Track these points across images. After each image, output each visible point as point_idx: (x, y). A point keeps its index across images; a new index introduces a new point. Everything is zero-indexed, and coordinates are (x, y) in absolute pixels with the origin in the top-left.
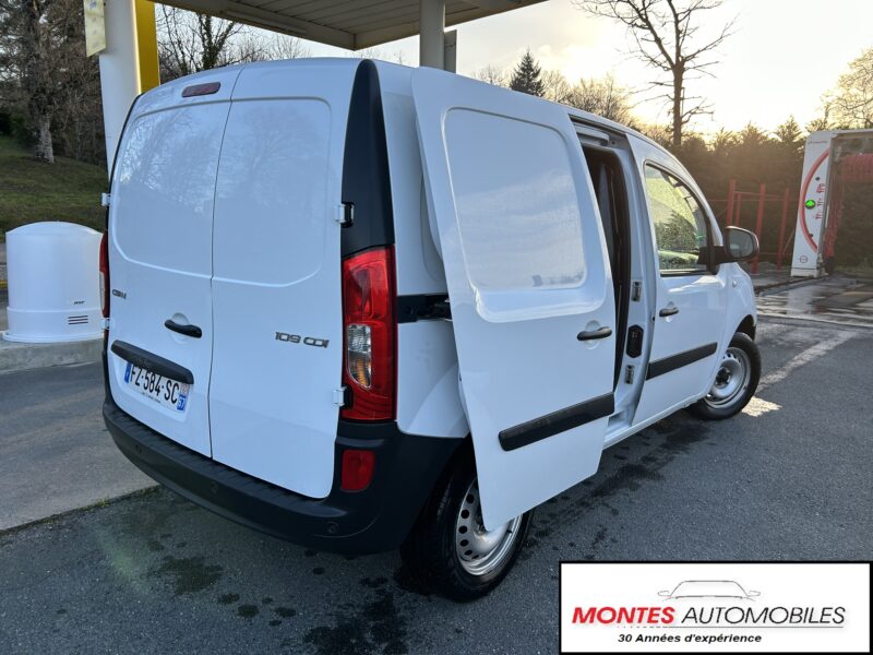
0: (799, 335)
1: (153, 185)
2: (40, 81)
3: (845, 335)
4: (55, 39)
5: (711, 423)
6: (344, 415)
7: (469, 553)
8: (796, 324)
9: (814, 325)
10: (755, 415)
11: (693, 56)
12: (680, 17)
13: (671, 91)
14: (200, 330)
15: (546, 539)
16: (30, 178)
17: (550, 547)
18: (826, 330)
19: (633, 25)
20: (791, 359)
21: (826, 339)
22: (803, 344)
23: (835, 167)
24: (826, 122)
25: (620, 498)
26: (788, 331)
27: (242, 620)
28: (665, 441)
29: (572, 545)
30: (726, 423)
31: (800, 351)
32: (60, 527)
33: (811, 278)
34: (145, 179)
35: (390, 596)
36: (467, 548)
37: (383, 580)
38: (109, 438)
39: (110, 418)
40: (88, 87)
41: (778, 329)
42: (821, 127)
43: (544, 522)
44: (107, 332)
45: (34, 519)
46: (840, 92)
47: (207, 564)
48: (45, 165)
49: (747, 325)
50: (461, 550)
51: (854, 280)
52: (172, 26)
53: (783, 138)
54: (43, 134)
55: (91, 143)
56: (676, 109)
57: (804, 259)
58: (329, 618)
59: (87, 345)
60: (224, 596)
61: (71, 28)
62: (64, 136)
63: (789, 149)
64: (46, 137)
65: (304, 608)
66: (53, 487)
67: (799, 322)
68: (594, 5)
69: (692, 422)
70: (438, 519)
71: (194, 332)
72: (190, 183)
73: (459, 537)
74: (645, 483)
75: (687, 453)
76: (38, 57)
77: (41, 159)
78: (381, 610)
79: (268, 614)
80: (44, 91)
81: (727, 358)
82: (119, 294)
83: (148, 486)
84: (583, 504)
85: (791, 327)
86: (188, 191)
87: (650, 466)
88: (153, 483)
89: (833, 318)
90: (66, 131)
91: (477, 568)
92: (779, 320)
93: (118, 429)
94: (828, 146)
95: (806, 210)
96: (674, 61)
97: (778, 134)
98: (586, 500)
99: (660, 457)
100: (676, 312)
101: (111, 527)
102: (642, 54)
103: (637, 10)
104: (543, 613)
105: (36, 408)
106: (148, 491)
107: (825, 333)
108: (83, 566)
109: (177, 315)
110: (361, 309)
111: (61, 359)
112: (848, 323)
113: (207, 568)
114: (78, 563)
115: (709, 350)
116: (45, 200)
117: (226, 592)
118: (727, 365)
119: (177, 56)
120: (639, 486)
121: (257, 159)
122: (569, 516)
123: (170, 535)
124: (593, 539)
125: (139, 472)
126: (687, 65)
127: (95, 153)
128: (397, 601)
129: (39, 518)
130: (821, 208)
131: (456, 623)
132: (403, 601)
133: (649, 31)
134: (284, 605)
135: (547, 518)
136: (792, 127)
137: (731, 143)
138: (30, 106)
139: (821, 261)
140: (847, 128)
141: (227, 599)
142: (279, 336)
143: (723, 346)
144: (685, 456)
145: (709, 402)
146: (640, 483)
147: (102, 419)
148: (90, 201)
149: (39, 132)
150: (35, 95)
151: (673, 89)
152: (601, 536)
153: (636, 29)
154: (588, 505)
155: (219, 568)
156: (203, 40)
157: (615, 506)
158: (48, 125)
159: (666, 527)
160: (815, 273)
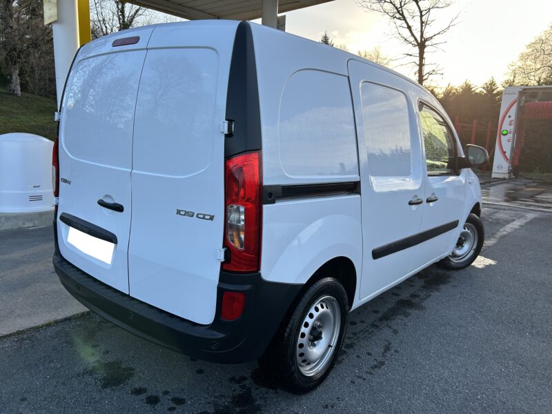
0: (502, 215)
1: (89, 109)
2: (13, 43)
3: (531, 216)
4: (23, 16)
5: (452, 272)
6: (225, 268)
7: (304, 361)
8: (499, 209)
9: (510, 209)
10: (480, 267)
11: (431, 38)
12: (424, 13)
13: (417, 60)
14: (122, 207)
15: (352, 350)
16: (5, 106)
17: (355, 355)
18: (517, 213)
19: (394, 17)
20: (498, 231)
21: (519, 218)
22: (504, 221)
23: (520, 109)
24: (514, 81)
25: (398, 322)
26: (494, 213)
27: (148, 407)
28: (423, 284)
29: (369, 354)
30: (462, 272)
31: (504, 225)
32: (23, 339)
33: (504, 179)
34: (84, 106)
35: (249, 390)
36: (303, 358)
37: (244, 378)
38: (57, 278)
39: (58, 266)
40: (44, 48)
41: (487, 211)
42: (510, 84)
43: (350, 338)
44: (57, 207)
45: (5, 333)
46: (520, 64)
47: (124, 366)
48: (15, 98)
49: (476, 209)
50: (299, 359)
51: (531, 181)
52: (99, 9)
53: (487, 91)
54: (14, 77)
55: (45, 84)
56: (420, 71)
57: (500, 167)
58: (209, 405)
59: (41, 214)
60: (136, 390)
61: (34, 10)
62: (28, 79)
63: (491, 98)
64: (16, 79)
65: (191, 398)
66: (18, 311)
67: (501, 207)
68: (370, 4)
69: (440, 271)
70: (285, 339)
71: (119, 208)
72: (114, 108)
73: (299, 351)
74: (413, 312)
75: (439, 292)
76: (11, 28)
77: (13, 93)
78: (244, 399)
79: (166, 402)
80: (15, 49)
81: (463, 230)
82: (65, 181)
83: (82, 311)
84: (373, 325)
85: (495, 210)
86: (114, 114)
87: (415, 300)
88: (87, 309)
89: (521, 205)
90: (29, 76)
91: (310, 371)
92: (488, 206)
93: (63, 273)
94: (516, 96)
95: (502, 137)
96: (419, 41)
97: (484, 88)
98: (376, 323)
99: (422, 294)
100: (437, 200)
101: (57, 339)
102: (398, 35)
103: (396, 8)
104: (354, 402)
105: (7, 256)
106: (83, 315)
107: (517, 214)
108: (39, 367)
109: (107, 196)
110: (237, 194)
111: (24, 224)
112: (531, 208)
113: (124, 369)
114: (35, 365)
115: (454, 225)
116: (15, 120)
117: (137, 386)
118: (463, 234)
119: (102, 29)
120: (410, 314)
121: (160, 93)
122: (366, 334)
123: (98, 346)
124: (382, 350)
125: (76, 301)
126: (427, 43)
127: (48, 90)
128: (254, 393)
129: (8, 333)
130: (511, 135)
131: (295, 408)
132: (258, 393)
133: (404, 22)
134: (177, 396)
135: (352, 336)
136: (492, 84)
137: (454, 93)
138: (6, 59)
139: (511, 169)
140: (527, 85)
141: (138, 392)
142: (179, 212)
143: (462, 223)
144: (438, 294)
145: (451, 259)
146: (410, 312)
147: (52, 265)
148: (44, 121)
149: (11, 76)
150: (9, 52)
151: (418, 58)
152: (387, 349)
153: (396, 20)
154: (377, 327)
155: (132, 369)
156: (119, 19)
157: (395, 327)
158: (17, 72)
159: (430, 342)
160: (507, 176)
